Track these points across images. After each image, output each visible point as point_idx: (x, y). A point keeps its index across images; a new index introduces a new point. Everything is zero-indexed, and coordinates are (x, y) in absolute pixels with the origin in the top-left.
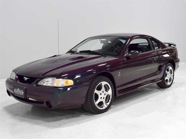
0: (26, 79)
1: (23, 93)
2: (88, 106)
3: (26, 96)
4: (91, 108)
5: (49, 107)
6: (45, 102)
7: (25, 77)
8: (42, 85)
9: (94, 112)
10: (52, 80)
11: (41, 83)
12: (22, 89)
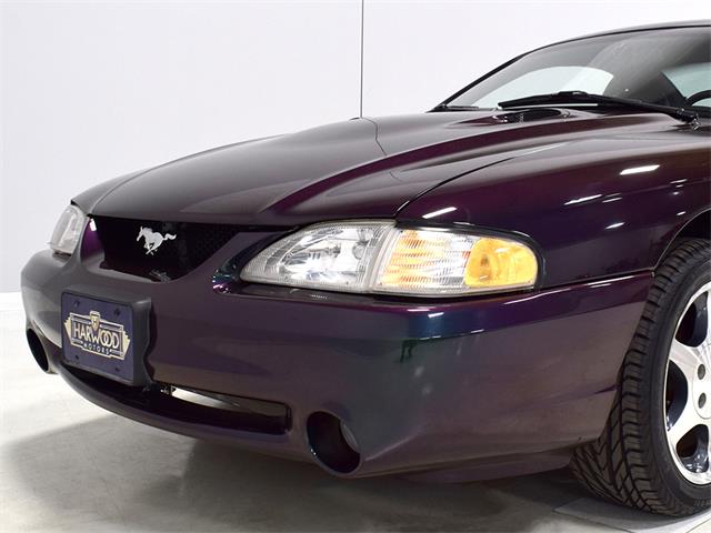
0: (153, 240)
1: (126, 342)
2: (617, 456)
3: (151, 371)
4: (638, 472)
5: (328, 465)
6: (299, 420)
7: (145, 232)
8: (280, 280)
9: (656, 504)
10: (363, 243)
11: (265, 268)
12: (117, 312)
